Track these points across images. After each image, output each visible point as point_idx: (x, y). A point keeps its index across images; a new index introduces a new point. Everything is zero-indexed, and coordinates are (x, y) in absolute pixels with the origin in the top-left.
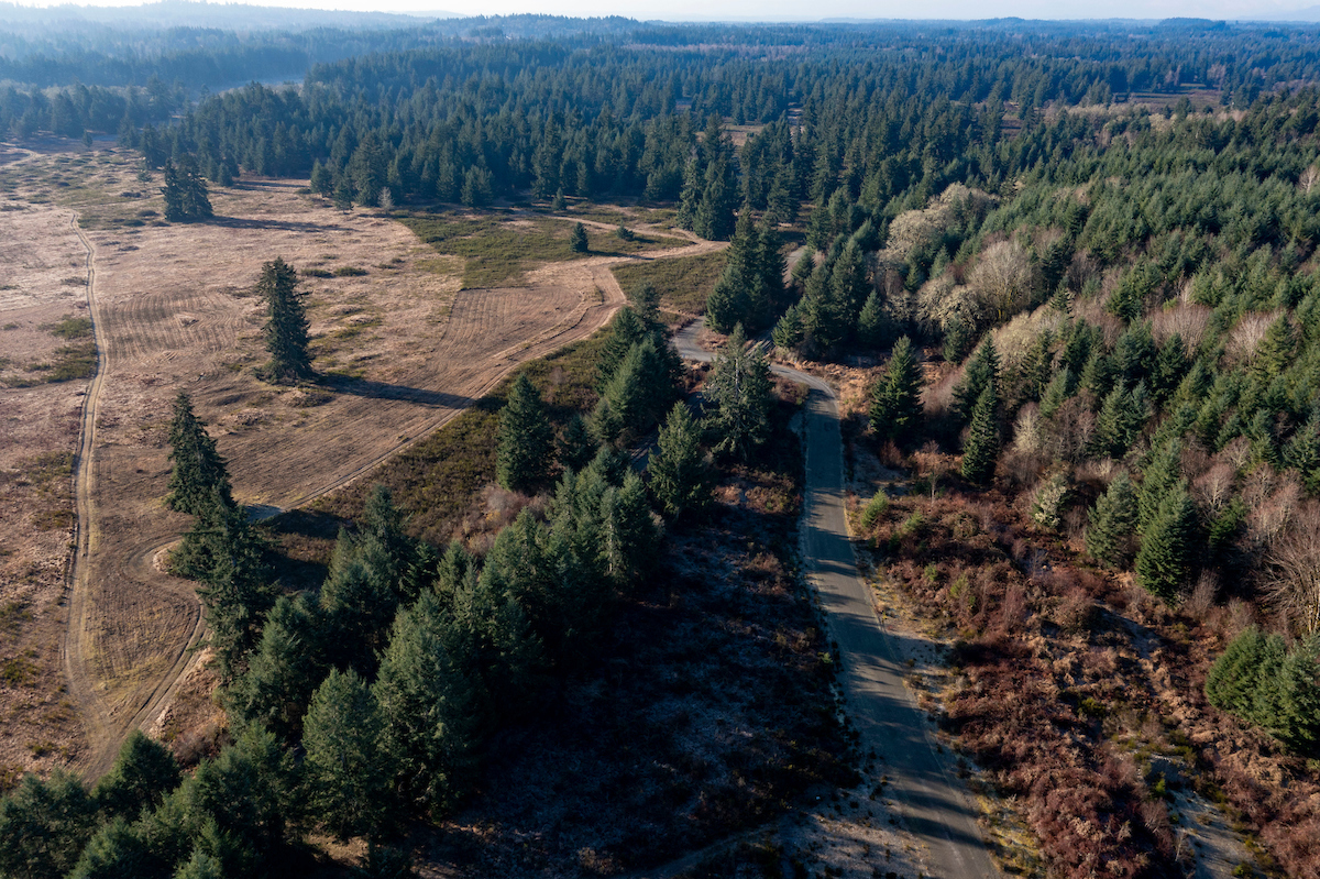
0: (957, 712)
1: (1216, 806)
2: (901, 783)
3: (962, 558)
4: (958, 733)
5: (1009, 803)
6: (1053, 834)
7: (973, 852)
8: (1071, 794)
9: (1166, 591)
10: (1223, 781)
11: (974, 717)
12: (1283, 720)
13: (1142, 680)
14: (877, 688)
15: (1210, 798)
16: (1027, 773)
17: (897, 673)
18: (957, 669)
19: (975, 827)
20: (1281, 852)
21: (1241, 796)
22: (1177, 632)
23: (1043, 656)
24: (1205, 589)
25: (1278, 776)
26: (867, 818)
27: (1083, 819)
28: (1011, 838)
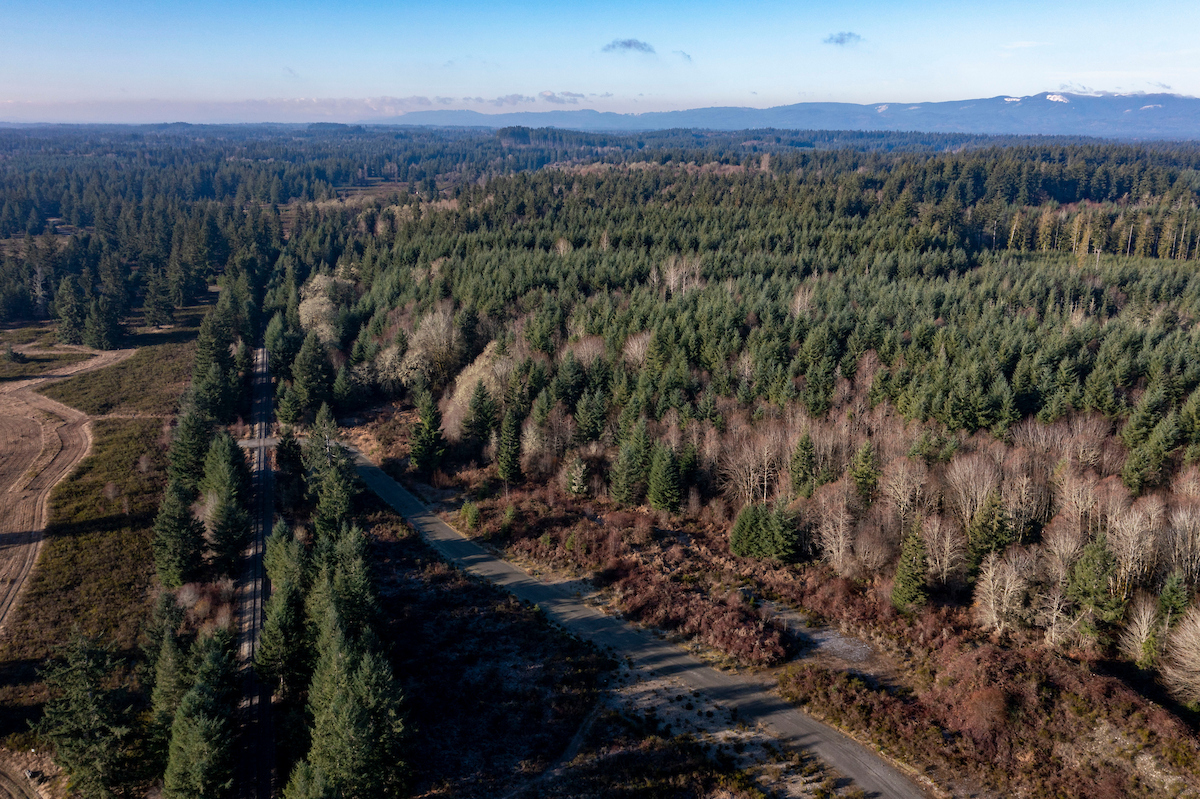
0: (631, 609)
1: (777, 602)
2: (637, 656)
3: (557, 525)
4: (639, 619)
5: (695, 640)
6: (729, 643)
7: (702, 670)
8: (724, 620)
9: (674, 508)
10: (772, 589)
11: (642, 607)
12: (780, 547)
13: (698, 558)
14: (574, 615)
15: (772, 599)
16: (694, 621)
17: (576, 603)
18: (606, 588)
19: (691, 659)
20: (817, 608)
21: (784, 591)
22: (691, 527)
23: (645, 563)
24: (694, 499)
25: (790, 576)
26: (640, 678)
27: (740, 628)
28: (711, 655)
